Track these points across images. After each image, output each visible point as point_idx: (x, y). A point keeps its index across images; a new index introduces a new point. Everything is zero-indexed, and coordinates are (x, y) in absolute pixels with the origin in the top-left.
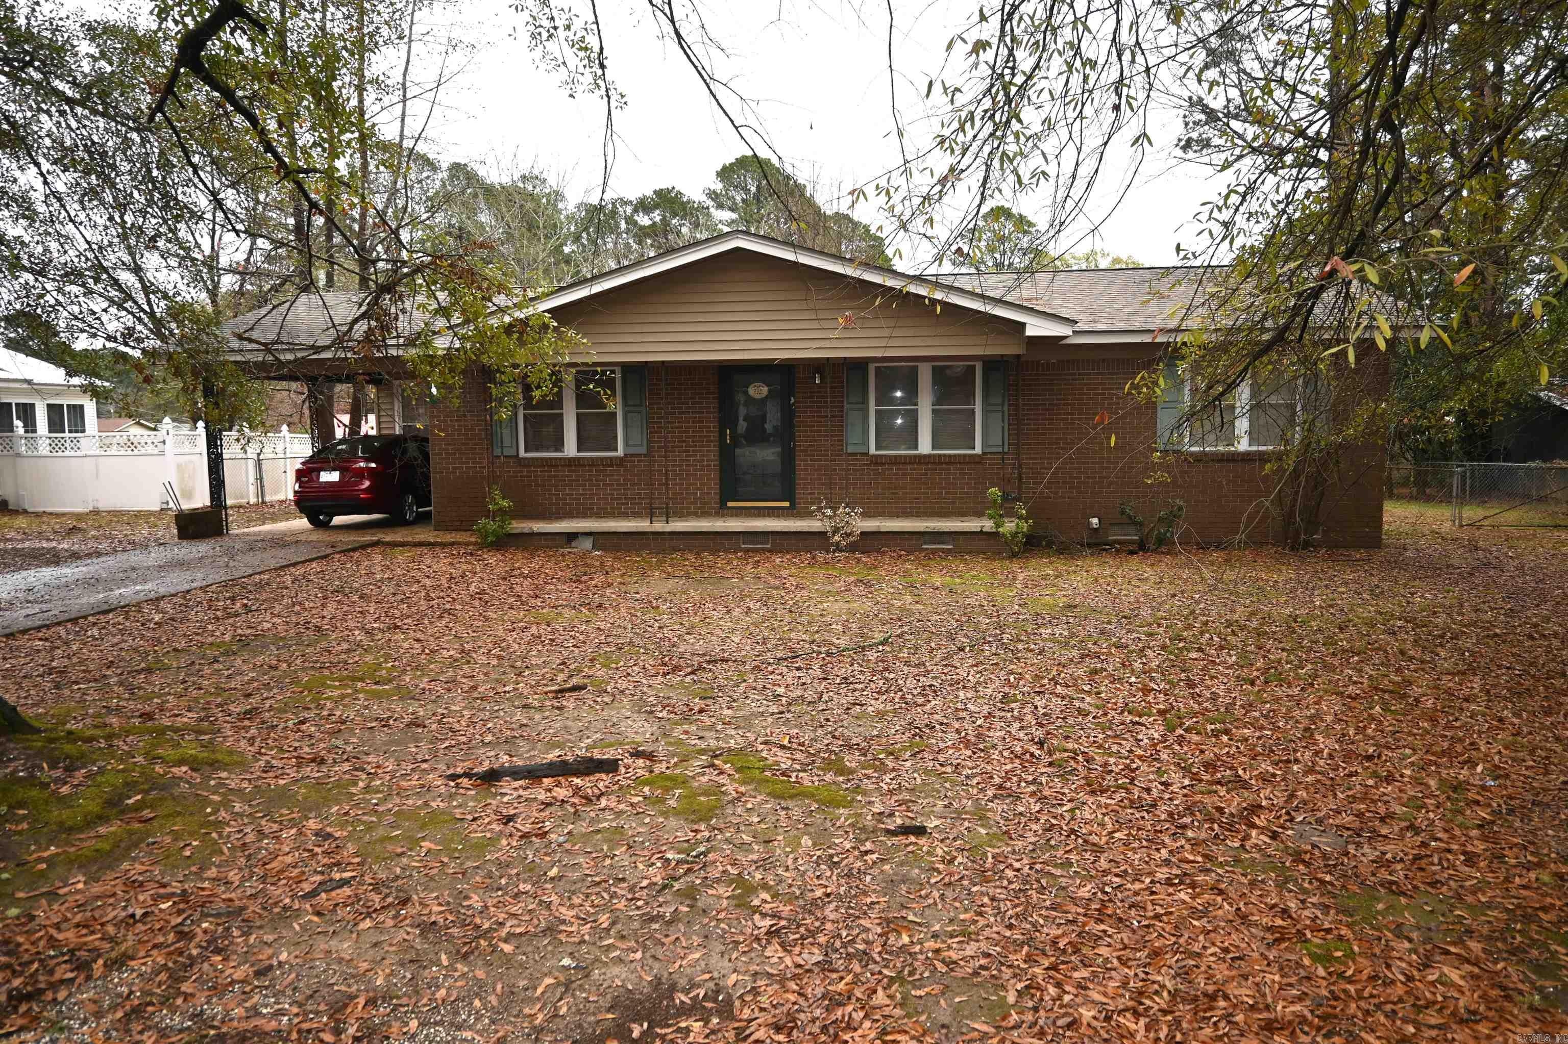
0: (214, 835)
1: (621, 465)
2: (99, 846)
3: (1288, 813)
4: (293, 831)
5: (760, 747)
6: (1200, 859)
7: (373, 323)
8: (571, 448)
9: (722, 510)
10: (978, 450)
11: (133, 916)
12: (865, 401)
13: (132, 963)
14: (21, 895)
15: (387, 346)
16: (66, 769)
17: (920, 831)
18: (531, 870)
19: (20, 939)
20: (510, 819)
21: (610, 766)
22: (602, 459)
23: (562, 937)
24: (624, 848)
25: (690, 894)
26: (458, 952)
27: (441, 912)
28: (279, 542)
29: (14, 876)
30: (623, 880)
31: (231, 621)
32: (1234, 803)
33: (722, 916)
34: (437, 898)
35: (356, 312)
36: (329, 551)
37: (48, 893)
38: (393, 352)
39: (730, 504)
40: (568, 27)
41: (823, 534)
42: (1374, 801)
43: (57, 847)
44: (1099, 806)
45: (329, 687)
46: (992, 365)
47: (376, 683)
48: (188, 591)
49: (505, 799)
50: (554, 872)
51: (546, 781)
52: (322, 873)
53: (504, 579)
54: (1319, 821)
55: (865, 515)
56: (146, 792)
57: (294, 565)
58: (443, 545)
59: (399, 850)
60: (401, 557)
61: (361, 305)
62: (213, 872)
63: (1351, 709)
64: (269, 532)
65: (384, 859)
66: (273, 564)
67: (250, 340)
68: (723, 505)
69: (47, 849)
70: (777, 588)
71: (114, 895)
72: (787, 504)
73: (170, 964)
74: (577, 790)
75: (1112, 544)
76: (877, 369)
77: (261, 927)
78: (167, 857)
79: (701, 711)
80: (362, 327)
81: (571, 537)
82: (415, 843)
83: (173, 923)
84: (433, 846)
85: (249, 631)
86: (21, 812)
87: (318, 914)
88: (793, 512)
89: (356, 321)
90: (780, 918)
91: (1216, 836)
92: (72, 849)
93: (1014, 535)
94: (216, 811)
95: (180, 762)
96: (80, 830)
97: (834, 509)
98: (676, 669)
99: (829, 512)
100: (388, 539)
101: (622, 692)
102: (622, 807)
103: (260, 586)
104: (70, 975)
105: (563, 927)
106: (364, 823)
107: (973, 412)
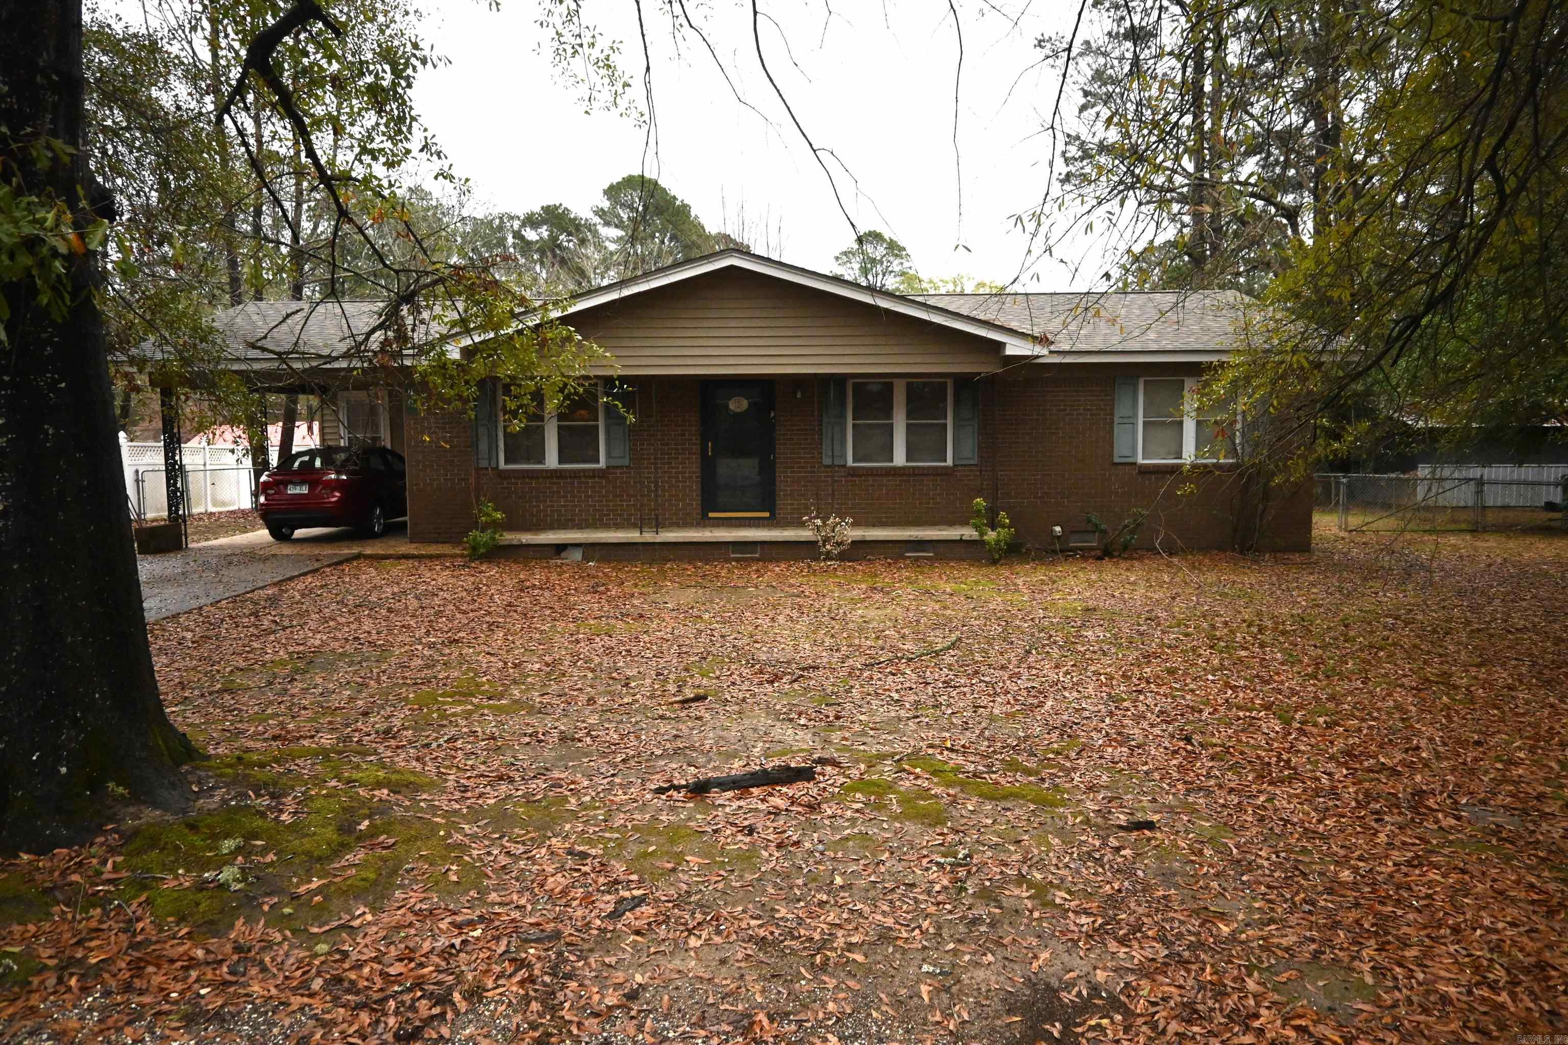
0: (467, 858)
1: (603, 477)
2: (364, 874)
3: (1449, 797)
4: (544, 851)
5: (930, 751)
6: (1417, 842)
7: (390, 334)
8: (552, 460)
9: (704, 522)
10: (949, 462)
11: (453, 946)
12: (843, 416)
13: (489, 994)
14: (315, 930)
15: (402, 356)
16: (273, 796)
17: (1150, 825)
18: (814, 880)
19: (353, 976)
20: (751, 830)
21: (805, 774)
22: (584, 471)
23: (900, 943)
24: (887, 854)
25: (986, 895)
26: (812, 964)
27: (760, 926)
28: (250, 555)
29: (295, 910)
30: (913, 885)
31: (272, 637)
32: (1402, 789)
33: (1036, 915)
34: (744, 911)
35: (375, 321)
36: (317, 565)
37: (342, 927)
38: (408, 362)
39: (711, 515)
40: (592, 45)
41: (813, 544)
42: (1518, 783)
43: (319, 878)
44: (1290, 796)
45: (444, 703)
46: (963, 382)
47: (490, 699)
48: (200, 608)
49: (728, 810)
50: (838, 880)
51: (755, 791)
52: (609, 893)
53: (522, 590)
54: (1484, 802)
55: (855, 525)
56: (369, 817)
57: (291, 579)
58: (431, 557)
59: (670, 866)
60: (397, 570)
61: (381, 316)
62: (493, 896)
63: (1424, 700)
64: (231, 546)
65: (662, 875)
66: (268, 579)
67: (263, 349)
68: (704, 516)
69: (311, 881)
70: (798, 596)
71: (411, 925)
72: (767, 514)
73: (532, 993)
74: (793, 801)
75: (1074, 550)
76: (854, 384)
77: (591, 950)
78: (437, 883)
79: (838, 718)
80: (379, 335)
81: (560, 549)
82: (679, 858)
83: (500, 951)
84: (700, 861)
85: (301, 648)
86: (259, 843)
87: (638, 933)
88: (773, 522)
89: (373, 331)
90: (1095, 915)
91: (1412, 819)
92: (338, 879)
93: (998, 542)
94: (449, 835)
95: (379, 785)
96: (329, 859)
97: (825, 520)
98: (777, 678)
99: (819, 522)
100: (368, 551)
101: (744, 700)
102: (849, 814)
103: (273, 601)
104: (436, 1011)
105: (895, 934)
106: (610, 839)
107: (945, 425)
